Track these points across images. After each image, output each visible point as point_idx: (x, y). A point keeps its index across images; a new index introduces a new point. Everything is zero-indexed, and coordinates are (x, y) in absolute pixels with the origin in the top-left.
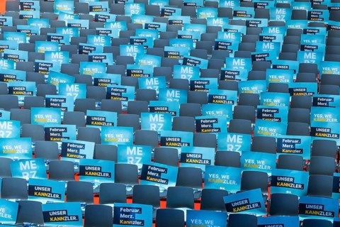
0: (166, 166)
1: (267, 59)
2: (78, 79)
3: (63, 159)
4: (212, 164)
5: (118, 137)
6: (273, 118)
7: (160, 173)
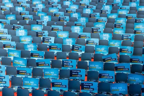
0: (81, 46)
1: (118, 5)
2: (48, 14)
3: (43, 43)
4: (98, 44)
5: (63, 35)
6: (120, 27)
7: (79, 48)
